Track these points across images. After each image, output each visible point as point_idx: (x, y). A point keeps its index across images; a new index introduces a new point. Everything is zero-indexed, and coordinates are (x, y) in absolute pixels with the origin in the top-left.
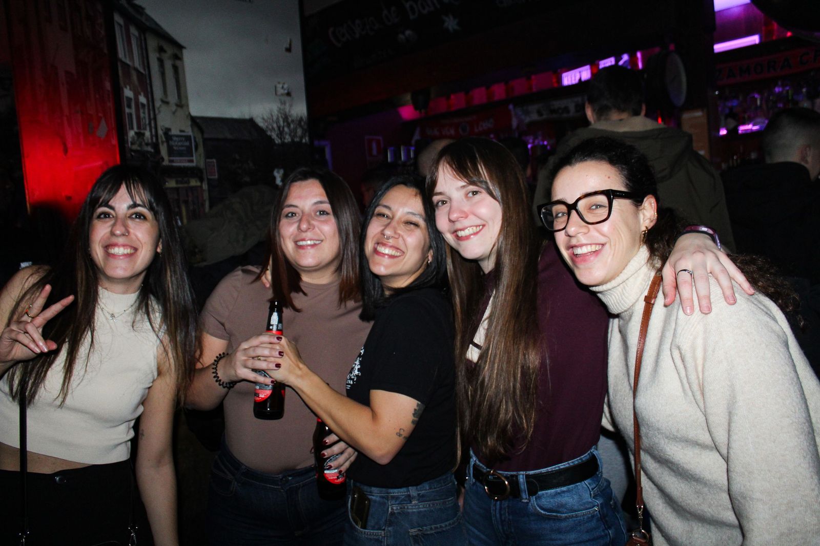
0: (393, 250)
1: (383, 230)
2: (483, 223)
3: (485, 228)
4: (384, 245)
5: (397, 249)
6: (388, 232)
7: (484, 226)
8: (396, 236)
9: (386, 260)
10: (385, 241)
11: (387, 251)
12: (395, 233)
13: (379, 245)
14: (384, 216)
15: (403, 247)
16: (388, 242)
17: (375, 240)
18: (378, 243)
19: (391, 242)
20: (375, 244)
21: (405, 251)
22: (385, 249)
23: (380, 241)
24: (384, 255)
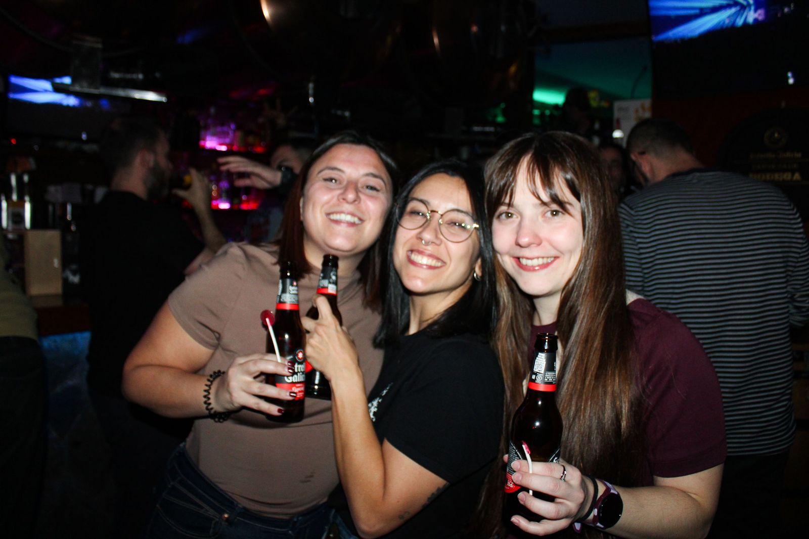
0: (433, 260)
1: (420, 233)
2: (557, 254)
3: (557, 261)
4: (420, 252)
5: (438, 259)
6: (428, 236)
7: (556, 258)
8: (438, 242)
9: (424, 273)
10: (422, 247)
11: (424, 260)
12: (437, 237)
13: (414, 253)
14: (418, 213)
15: (445, 258)
16: (425, 249)
17: (407, 247)
18: (412, 251)
19: (430, 249)
20: (408, 251)
21: (447, 261)
22: (422, 258)
23: (415, 248)
24: (421, 266)
